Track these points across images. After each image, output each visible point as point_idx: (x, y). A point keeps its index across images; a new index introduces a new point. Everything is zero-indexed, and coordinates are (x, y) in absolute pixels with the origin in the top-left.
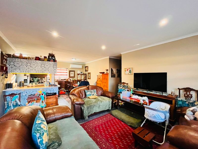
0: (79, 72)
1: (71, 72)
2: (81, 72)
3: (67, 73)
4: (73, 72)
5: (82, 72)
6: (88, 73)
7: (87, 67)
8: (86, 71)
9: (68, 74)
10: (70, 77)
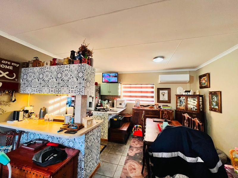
0: (180, 91)
1: (161, 92)
2: (186, 92)
3: (153, 92)
4: (166, 92)
5: (189, 91)
6: (211, 93)
7: (204, 75)
8: (201, 87)
9: (155, 95)
10: (159, 101)
